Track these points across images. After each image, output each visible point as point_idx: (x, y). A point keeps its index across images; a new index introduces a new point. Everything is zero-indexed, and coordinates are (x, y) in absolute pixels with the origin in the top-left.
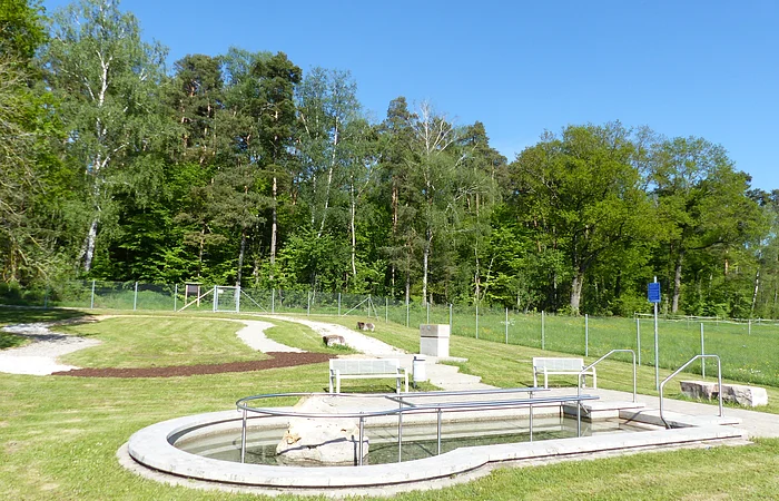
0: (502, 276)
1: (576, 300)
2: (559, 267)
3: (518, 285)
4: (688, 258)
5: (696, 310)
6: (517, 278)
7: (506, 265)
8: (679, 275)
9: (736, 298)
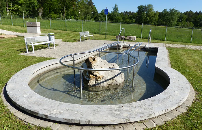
0: (17, 6)
1: (40, 14)
2: (36, 4)
3: (23, 9)
4: (67, 3)
5: (68, 18)
6: (22, 7)
7: (17, 2)
8: (65, 8)
9: (76, 14)
